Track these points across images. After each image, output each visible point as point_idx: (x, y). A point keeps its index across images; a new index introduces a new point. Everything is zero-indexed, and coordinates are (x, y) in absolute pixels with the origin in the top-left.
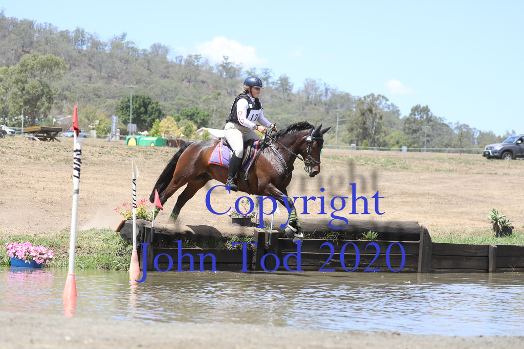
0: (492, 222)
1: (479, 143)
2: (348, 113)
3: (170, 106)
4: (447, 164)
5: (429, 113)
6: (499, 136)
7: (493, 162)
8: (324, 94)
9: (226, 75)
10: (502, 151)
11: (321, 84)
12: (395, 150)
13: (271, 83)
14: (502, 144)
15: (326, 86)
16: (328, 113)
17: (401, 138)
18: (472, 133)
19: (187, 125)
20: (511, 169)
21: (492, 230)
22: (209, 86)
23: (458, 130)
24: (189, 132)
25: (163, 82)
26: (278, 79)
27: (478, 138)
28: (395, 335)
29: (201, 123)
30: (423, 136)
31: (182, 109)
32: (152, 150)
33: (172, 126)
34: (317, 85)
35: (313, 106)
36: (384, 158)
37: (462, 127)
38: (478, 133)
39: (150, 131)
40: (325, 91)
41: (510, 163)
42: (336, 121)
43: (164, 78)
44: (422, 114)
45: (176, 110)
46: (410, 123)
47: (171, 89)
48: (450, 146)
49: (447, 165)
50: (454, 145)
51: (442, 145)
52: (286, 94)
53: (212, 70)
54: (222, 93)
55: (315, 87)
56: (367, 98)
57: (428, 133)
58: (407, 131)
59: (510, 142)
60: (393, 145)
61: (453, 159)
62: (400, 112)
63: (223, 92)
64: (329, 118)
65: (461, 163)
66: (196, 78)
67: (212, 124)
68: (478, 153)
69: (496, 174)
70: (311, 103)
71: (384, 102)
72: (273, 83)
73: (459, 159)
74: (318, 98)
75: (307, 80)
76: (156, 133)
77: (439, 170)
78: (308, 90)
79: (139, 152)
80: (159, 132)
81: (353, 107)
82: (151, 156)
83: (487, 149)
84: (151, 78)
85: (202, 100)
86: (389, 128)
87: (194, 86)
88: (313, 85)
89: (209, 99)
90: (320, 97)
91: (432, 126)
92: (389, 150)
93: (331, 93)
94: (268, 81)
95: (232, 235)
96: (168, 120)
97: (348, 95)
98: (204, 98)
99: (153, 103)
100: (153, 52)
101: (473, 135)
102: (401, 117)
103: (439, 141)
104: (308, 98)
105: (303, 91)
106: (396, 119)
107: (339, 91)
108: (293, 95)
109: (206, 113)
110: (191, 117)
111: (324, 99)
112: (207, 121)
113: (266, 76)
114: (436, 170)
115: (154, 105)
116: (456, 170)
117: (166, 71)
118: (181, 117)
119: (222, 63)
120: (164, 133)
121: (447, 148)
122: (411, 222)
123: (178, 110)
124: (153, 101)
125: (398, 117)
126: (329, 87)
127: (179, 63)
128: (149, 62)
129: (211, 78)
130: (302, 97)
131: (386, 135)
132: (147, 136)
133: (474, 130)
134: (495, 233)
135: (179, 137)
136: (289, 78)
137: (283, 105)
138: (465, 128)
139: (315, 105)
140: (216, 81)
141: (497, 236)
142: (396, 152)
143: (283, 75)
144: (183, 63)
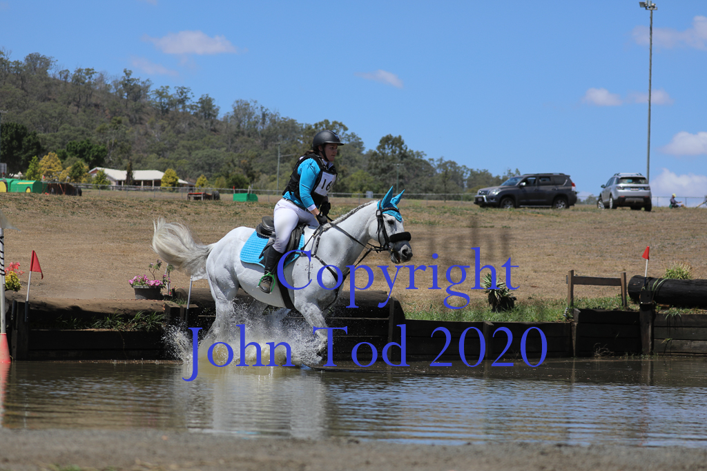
0: (487, 292)
1: (470, 186)
2: (294, 146)
3: (52, 138)
4: (427, 214)
5: (403, 146)
6: (498, 177)
7: (488, 212)
8: (261, 121)
9: (127, 96)
10: (501, 196)
11: (257, 108)
12: (358, 196)
13: (188, 107)
14: (501, 187)
15: (264, 110)
16: (266, 147)
17: (365, 180)
18: (460, 173)
19: (75, 164)
20: (513, 220)
21: (486, 302)
22: (104, 111)
23: (442, 170)
24: (78, 174)
25: (43, 105)
26: (198, 101)
27: (469, 180)
28: (352, 444)
29: (94, 160)
30: (394, 177)
31: (69, 142)
32: (27, 197)
33: (56, 166)
34: (251, 109)
35: (246, 137)
36: (341, 207)
37: (447, 165)
38: (469, 173)
39: (26, 172)
40: (261, 117)
41: (511, 212)
42: (277, 158)
43: (44, 101)
44: (394, 147)
45: (60, 143)
46: (377, 160)
47: (53, 115)
48: (431, 190)
49: (426, 216)
50: (437, 190)
51: (421, 189)
52: (209, 122)
53: (109, 90)
54: (123, 121)
55: (248, 112)
56: (318, 126)
57: (401, 173)
58: (373, 170)
59: (512, 185)
60: (355, 190)
61: (434, 207)
62: (364, 146)
63: (125, 119)
64: (267, 153)
65: (445, 213)
66: (87, 100)
67: (110, 162)
68: (470, 200)
69: (492, 227)
70: (243, 134)
71: (342, 131)
72: (192, 107)
73: (443, 207)
74: (253, 127)
75: (237, 102)
76: (34, 175)
77: (416, 223)
78: (239, 117)
79: (10, 200)
80: (37, 173)
81: (301, 140)
82: (25, 206)
83: (480, 194)
84: (25, 101)
85: (95, 131)
86: (349, 166)
87: (85, 111)
88: (245, 109)
89: (107, 129)
90: (255, 125)
91: (407, 164)
92: (350, 196)
93: (271, 120)
94: (184, 103)
95: (136, 311)
96: (50, 158)
97: (293, 122)
98: (98, 127)
99: (29, 135)
100: (29, 65)
101: (462, 175)
102: (364, 152)
103: (417, 183)
104: (239, 126)
105: (232, 117)
106: (358, 155)
107: (280, 118)
108: (218, 122)
109: (101, 147)
110: (81, 153)
111: (260, 127)
112: (103, 159)
113: (182, 97)
114: (411, 223)
115: (30, 137)
116: (438, 222)
117: (46, 90)
118: (68, 154)
119: (122, 80)
120: (45, 175)
121: (426, 192)
122: (377, 292)
123: (63, 144)
124: (29, 131)
125: (359, 152)
126: (268, 112)
127: (64, 80)
128: (23, 79)
129: (107, 101)
130: (231, 126)
131: (344, 176)
132: (22, 179)
133: (463, 169)
134: (491, 306)
135: (64, 180)
136: (214, 99)
137: (205, 136)
138: (451, 167)
139: (249, 136)
140: (114, 104)
141: (493, 310)
142: (358, 199)
143: (205, 96)
144: (69, 80)
